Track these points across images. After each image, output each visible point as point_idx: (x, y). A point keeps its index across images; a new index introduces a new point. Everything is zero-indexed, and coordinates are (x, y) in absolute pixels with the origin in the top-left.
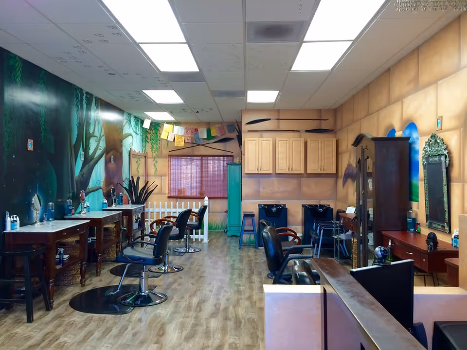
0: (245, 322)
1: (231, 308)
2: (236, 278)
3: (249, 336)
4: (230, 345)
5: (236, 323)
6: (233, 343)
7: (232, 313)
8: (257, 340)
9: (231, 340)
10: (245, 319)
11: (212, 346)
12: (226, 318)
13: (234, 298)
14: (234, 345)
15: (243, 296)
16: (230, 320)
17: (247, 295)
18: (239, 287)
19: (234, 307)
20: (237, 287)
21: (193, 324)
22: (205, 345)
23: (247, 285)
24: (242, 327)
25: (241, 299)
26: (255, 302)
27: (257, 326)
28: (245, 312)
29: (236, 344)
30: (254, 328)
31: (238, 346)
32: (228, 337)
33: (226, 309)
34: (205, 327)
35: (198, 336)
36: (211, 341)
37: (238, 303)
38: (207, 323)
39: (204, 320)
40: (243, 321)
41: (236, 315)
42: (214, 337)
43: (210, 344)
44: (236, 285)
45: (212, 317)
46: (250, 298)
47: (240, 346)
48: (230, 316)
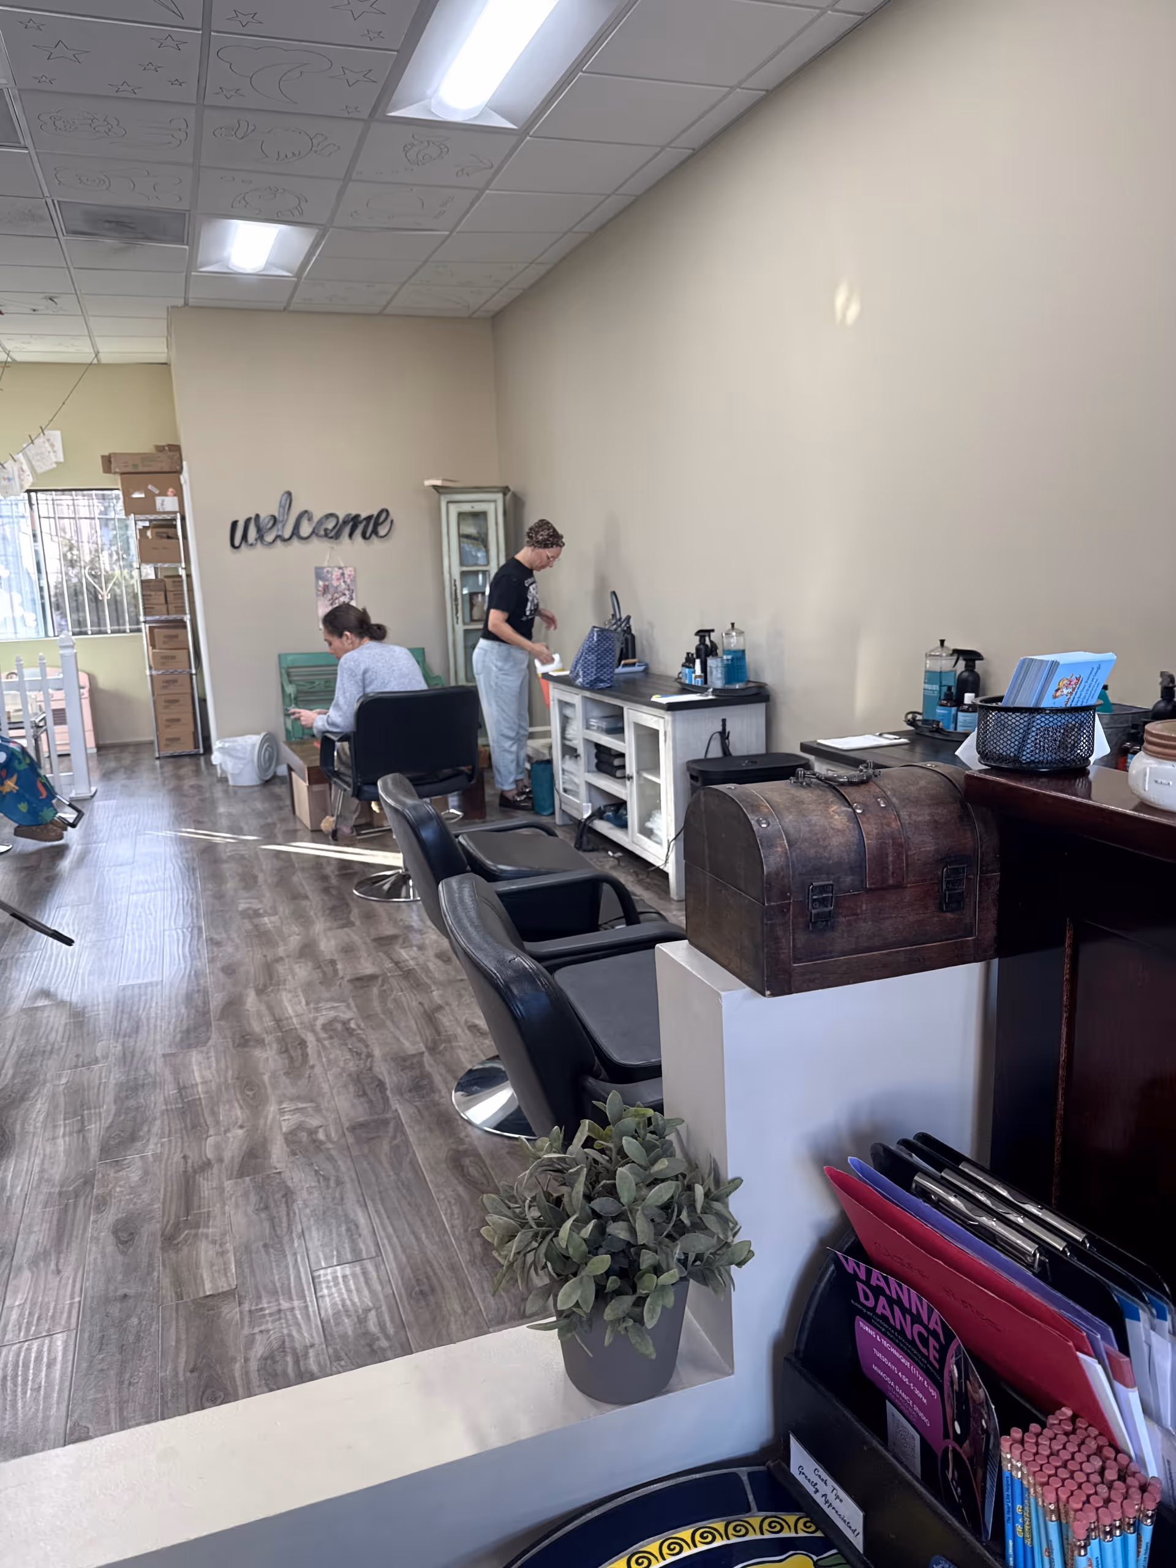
0: (318, 1040)
1: (251, 1000)
2: (236, 890)
3: (351, 1088)
4: (291, 1138)
5: (284, 1051)
6: (300, 1127)
7: (260, 1016)
8: (386, 1100)
9: (288, 1122)
10: (314, 1031)
11: (220, 1160)
12: (245, 1041)
13: (250, 959)
14: (304, 1137)
15: (281, 951)
16: (261, 1042)
17: (295, 941)
18: (256, 921)
19: (260, 992)
20: (250, 917)
21: (120, 1086)
22: (193, 1156)
23: (284, 909)
24: (312, 1060)
25: (280, 959)
26: (333, 962)
27: (367, 1046)
28: (307, 1004)
29: (312, 1132)
30: (359, 1054)
31: (321, 1136)
32: (272, 1108)
33: (232, 1007)
34: (171, 1090)
35: (156, 1129)
36: (211, 1141)
37: (271, 978)
38: (176, 1072)
39: (160, 1061)
40: (310, 1038)
41: (278, 1021)
42: (217, 1123)
43: (210, 1154)
44: (245, 914)
45: (189, 1046)
46: (308, 950)
47: (328, 1136)
48: (256, 1027)
